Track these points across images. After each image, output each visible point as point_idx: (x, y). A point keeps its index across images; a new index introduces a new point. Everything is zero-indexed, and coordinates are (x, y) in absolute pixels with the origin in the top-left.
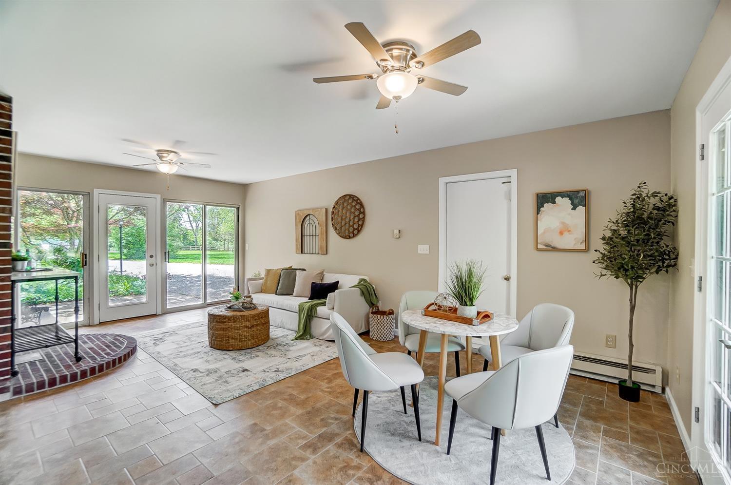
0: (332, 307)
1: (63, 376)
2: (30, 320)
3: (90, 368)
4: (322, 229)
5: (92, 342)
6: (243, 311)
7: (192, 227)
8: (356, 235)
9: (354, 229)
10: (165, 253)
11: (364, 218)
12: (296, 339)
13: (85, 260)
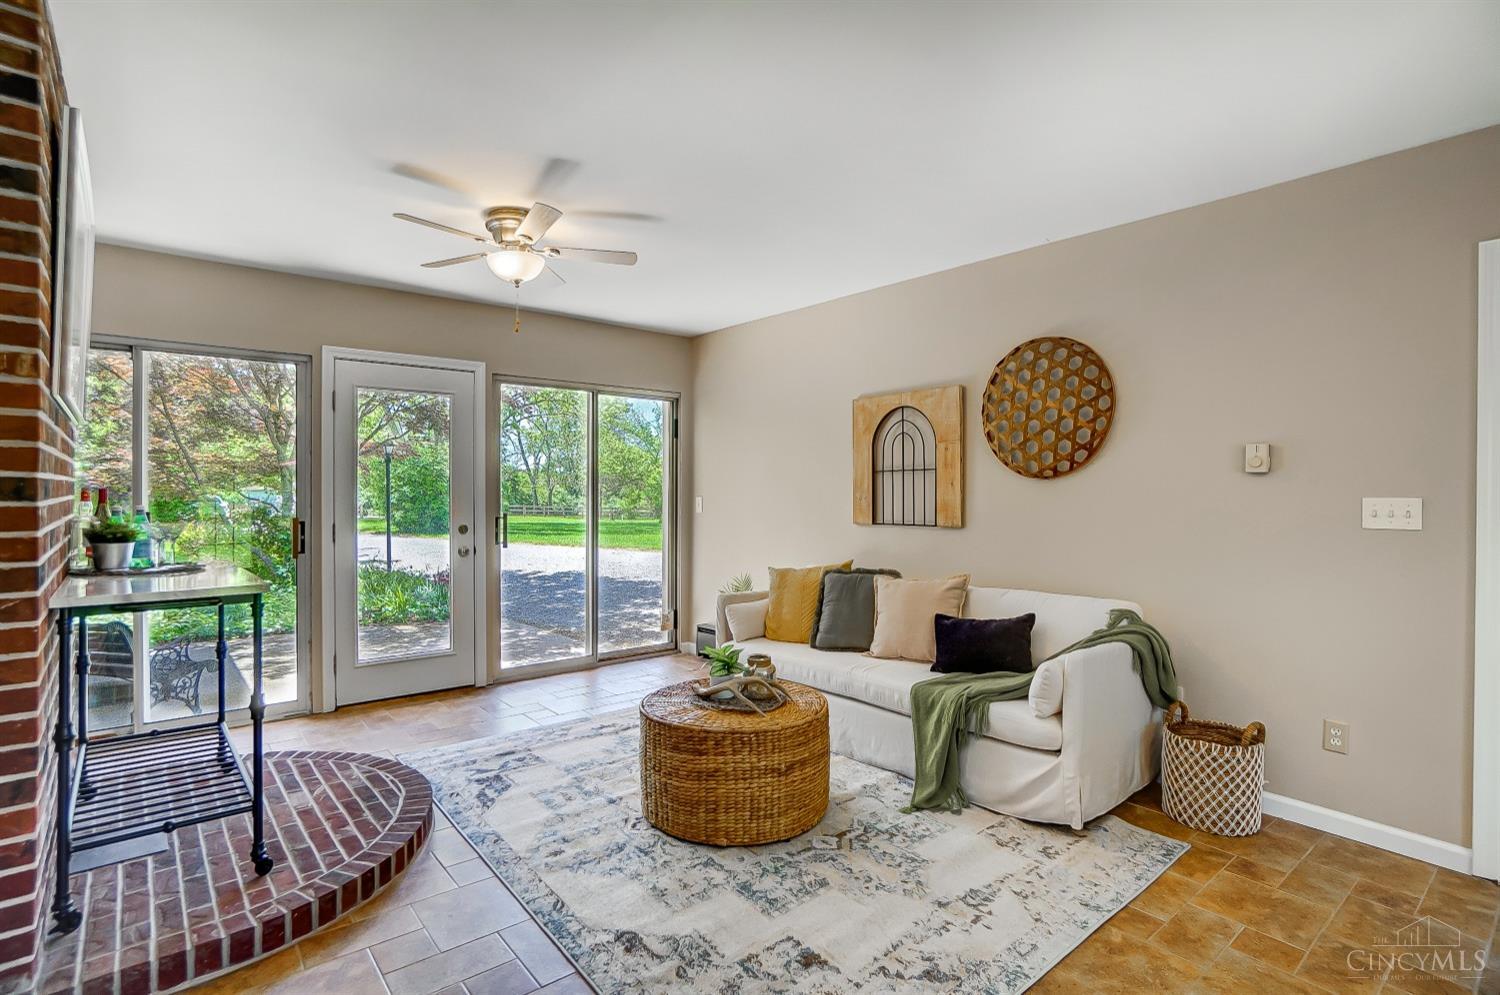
0: (1054, 709)
1: (206, 945)
2: (173, 694)
3: (294, 912)
4: (946, 449)
5: (312, 784)
6: (753, 713)
7: (527, 466)
8: (1080, 465)
9: (1077, 447)
10: (497, 519)
11: (1111, 408)
12: (917, 808)
13: (301, 540)
